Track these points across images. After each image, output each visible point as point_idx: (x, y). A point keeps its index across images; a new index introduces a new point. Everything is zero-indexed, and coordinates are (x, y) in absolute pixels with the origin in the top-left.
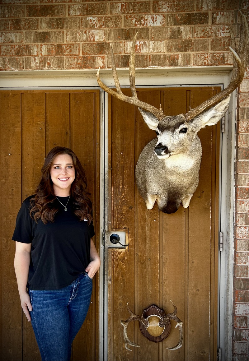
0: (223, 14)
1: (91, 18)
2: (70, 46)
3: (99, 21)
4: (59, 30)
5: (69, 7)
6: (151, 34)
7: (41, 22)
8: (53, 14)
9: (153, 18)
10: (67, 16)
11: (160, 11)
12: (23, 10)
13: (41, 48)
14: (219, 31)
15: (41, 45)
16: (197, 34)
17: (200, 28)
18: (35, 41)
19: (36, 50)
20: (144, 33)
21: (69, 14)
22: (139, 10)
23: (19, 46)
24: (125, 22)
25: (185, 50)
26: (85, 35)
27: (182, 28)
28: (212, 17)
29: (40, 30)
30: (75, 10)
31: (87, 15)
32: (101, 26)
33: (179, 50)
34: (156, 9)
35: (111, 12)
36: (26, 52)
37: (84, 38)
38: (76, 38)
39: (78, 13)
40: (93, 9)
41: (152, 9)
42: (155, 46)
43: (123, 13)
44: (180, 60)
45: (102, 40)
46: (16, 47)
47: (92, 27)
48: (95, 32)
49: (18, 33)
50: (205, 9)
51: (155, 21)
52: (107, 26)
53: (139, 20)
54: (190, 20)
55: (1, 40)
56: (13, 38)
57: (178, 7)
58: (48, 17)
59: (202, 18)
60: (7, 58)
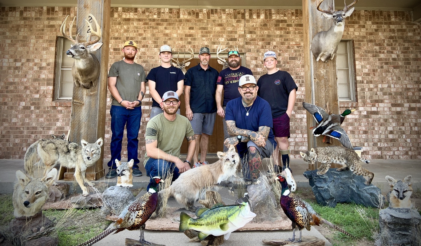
0: (241, 39)
1: (204, 38)
2: (197, 46)
3: (206, 39)
4: (194, 41)
5: (197, 35)
6: (221, 43)
7: (189, 38)
8: (193, 37)
10: (197, 37)
11: (223, 37)
13: (189, 46)
14: (240, 43)
16: (234, 44)
17: (235, 42)
18: (187, 44)
19: (187, 46)
20: (219, 43)
22: (218, 36)
23: (182, 45)
24: (213, 40)
25: (231, 48)
26: (202, 43)
27: (230, 42)
28: (238, 39)
29: (188, 41)
32: (207, 41)
33: (229, 48)
35: (209, 37)
36: (184, 47)
38: (199, 43)
39: (200, 37)
40: (204, 36)
41: (221, 36)
43: (213, 37)
45: (207, 44)
47: (204, 41)
48: (204, 42)
49: (182, 41)
50: (236, 37)
51: (222, 40)
52: (208, 41)
53: (217, 39)
54: (231, 40)
55: (176, 43)
56: (180, 43)
57: (228, 36)
58: (191, 37)
59: (235, 40)
60: (178, 48)
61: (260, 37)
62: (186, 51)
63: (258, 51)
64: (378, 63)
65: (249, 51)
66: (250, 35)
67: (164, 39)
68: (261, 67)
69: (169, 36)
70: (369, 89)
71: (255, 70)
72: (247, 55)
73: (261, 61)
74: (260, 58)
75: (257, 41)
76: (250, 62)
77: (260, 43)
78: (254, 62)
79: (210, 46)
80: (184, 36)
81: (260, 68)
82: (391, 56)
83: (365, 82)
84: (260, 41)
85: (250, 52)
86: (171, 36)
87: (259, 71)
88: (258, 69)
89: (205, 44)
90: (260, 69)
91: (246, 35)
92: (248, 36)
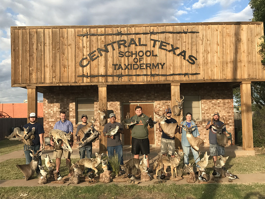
8: (132, 96)
11: (145, 95)
27: (148, 97)
31: (136, 96)
35: (139, 95)
64: (212, 105)
70: (207, 116)
77: (161, 97)
82: (217, 101)
83: (205, 113)
85: (157, 101)
92: (156, 94)
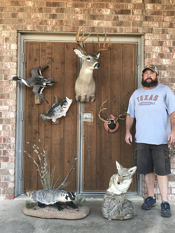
0: (137, 11)
1: (77, 9)
2: (67, 21)
3: (81, 10)
4: (61, 14)
5: (66, 3)
6: (105, 17)
7: (53, 9)
9: (105, 10)
11: (109, 7)
12: (44, 4)
13: (52, 21)
14: (135, 18)
15: (53, 20)
16: (126, 19)
17: (127, 16)
18: (49, 18)
19: (50, 22)
20: (101, 17)
21: (66, 7)
22: (99, 6)
23: (42, 20)
24: (93, 12)
25: (121, 26)
26: (74, 16)
28: (132, 12)
29: (52, 13)
30: (69, 5)
31: (75, 7)
32: (81, 13)
33: (118, 25)
34: (107, 7)
35: (86, 7)
36: (45, 23)
37: (74, 18)
38: (69, 17)
39: (71, 6)
40: (78, 5)
41: (105, 6)
42: (107, 23)
43: (92, 8)
44: (118, 30)
45: (82, 19)
46: (40, 20)
47: (77, 13)
48: (78, 15)
49: (41, 14)
50: (129, 8)
51: (106, 12)
52: (84, 13)
53: (99, 11)
54: (122, 12)
55: (32, 17)
56: (39, 16)
57: (117, 6)
58: (56, 7)
59: (128, 12)
60: (35, 25)
61: (167, 9)
62: (48, 29)
63: (164, 32)
65: (151, 31)
66: (152, 5)
67: (12, 9)
68: (169, 57)
69: (21, 6)
71: (158, 62)
72: (146, 37)
73: (169, 48)
74: (167, 42)
75: (164, 15)
76: (151, 49)
77: (168, 19)
78: (157, 49)
79: (87, 22)
80: (45, 4)
81: (167, 58)
84: (168, 16)
85: (151, 33)
86: (23, 5)
87: (165, 63)
88: (164, 60)
89: (79, 19)
90: (168, 60)
91: (145, 5)
92: (149, 7)
